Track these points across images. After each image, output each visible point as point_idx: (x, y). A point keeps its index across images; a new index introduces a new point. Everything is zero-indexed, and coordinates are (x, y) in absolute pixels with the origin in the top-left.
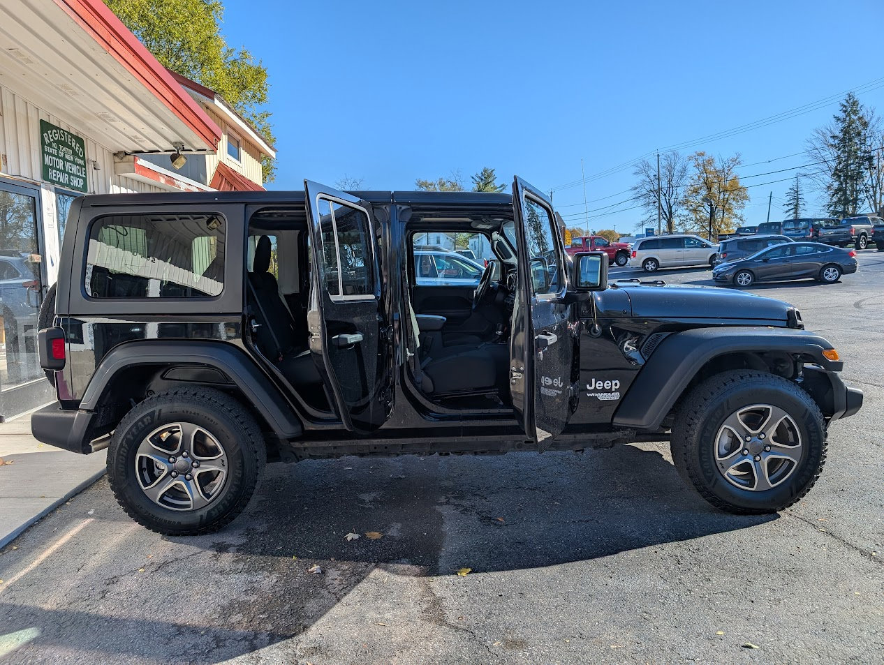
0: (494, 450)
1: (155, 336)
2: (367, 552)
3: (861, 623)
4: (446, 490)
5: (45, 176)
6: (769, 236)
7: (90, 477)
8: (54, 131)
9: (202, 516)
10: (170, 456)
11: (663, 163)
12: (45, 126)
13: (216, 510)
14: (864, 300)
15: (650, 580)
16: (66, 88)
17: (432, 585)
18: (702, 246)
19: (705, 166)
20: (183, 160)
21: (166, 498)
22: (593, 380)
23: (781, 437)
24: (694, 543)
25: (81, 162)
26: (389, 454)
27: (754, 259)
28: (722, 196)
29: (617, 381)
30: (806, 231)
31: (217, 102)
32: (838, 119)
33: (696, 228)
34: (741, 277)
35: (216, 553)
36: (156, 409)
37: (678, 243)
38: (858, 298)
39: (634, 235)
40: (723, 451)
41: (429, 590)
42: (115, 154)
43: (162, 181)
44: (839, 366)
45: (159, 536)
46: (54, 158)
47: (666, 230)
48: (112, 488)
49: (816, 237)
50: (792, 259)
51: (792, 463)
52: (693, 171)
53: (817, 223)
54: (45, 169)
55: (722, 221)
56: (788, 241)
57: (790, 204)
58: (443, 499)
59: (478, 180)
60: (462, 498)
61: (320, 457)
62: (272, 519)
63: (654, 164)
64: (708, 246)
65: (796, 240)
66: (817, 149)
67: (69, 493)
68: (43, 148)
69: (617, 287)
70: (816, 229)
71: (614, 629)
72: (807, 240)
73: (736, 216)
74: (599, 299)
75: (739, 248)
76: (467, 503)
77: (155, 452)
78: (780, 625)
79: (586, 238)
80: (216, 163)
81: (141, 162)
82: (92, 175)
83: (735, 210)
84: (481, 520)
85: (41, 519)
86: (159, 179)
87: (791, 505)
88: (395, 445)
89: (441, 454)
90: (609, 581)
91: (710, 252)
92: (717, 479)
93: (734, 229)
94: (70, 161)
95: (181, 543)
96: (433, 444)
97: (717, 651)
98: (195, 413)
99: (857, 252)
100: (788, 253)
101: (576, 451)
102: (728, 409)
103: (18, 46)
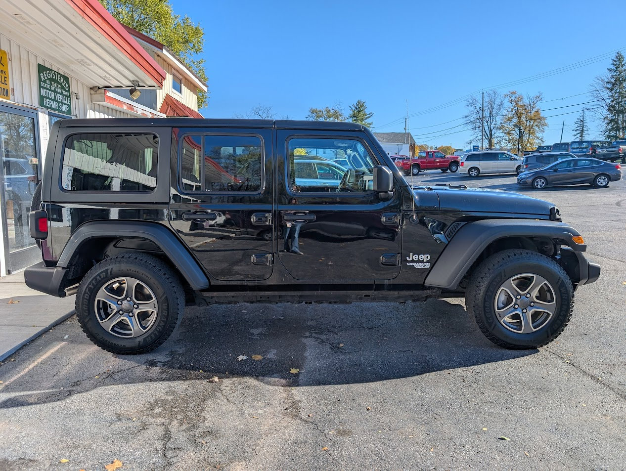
0: (343, 301)
1: (116, 218)
2: (251, 369)
3: (583, 425)
4: (310, 328)
5: (41, 104)
6: (559, 153)
7: (67, 313)
8: (48, 72)
9: (140, 342)
10: (119, 300)
11: (486, 99)
12: (41, 69)
13: (149, 337)
14: (623, 200)
15: (442, 393)
16: (55, 42)
17: (293, 392)
18: (511, 159)
19: (516, 102)
20: (138, 93)
21: (116, 329)
22: (411, 254)
23: (542, 296)
24: (476, 368)
25: (67, 94)
26: (270, 302)
27: (547, 169)
28: (528, 123)
29: (428, 255)
30: (587, 150)
31: (165, 52)
32: (610, 70)
33: (509, 146)
34: (537, 182)
35: (148, 367)
36: (109, 267)
37: (493, 156)
38: (619, 199)
39: (465, 150)
40: (501, 305)
41: (290, 395)
42: (91, 88)
43: (125, 107)
44: (584, 248)
45: (110, 354)
46: (48, 91)
47: (488, 147)
48: (79, 321)
49: (594, 154)
50: (574, 170)
51: (549, 315)
52: (507, 105)
53: (595, 144)
54: (42, 98)
55: (528, 141)
56: (573, 157)
57: (577, 130)
58: (308, 334)
59: (354, 108)
60: (321, 333)
61: (223, 303)
62: (189, 345)
63: (480, 100)
64: (515, 159)
65: (579, 156)
66: (597, 90)
67: (52, 324)
68: (40, 84)
69: (431, 189)
70: (594, 149)
71: (413, 424)
72: (588, 156)
73: (538, 138)
74: (417, 197)
75: (537, 161)
76: (323, 337)
77: (108, 297)
78: (526, 425)
79: (428, 152)
80: (164, 95)
81: (109, 94)
82: (74, 103)
83: (537, 134)
84: (332, 349)
85: (32, 341)
86: (123, 106)
87: (547, 343)
88: (274, 296)
89: (306, 303)
90: (414, 392)
91: (517, 164)
92: (496, 325)
93: (535, 147)
94: (59, 93)
95: (125, 359)
96: (301, 296)
97: (481, 441)
98: (135, 271)
99: (622, 166)
100: (572, 165)
101: (400, 303)
102: (505, 276)
103: (22, 13)
